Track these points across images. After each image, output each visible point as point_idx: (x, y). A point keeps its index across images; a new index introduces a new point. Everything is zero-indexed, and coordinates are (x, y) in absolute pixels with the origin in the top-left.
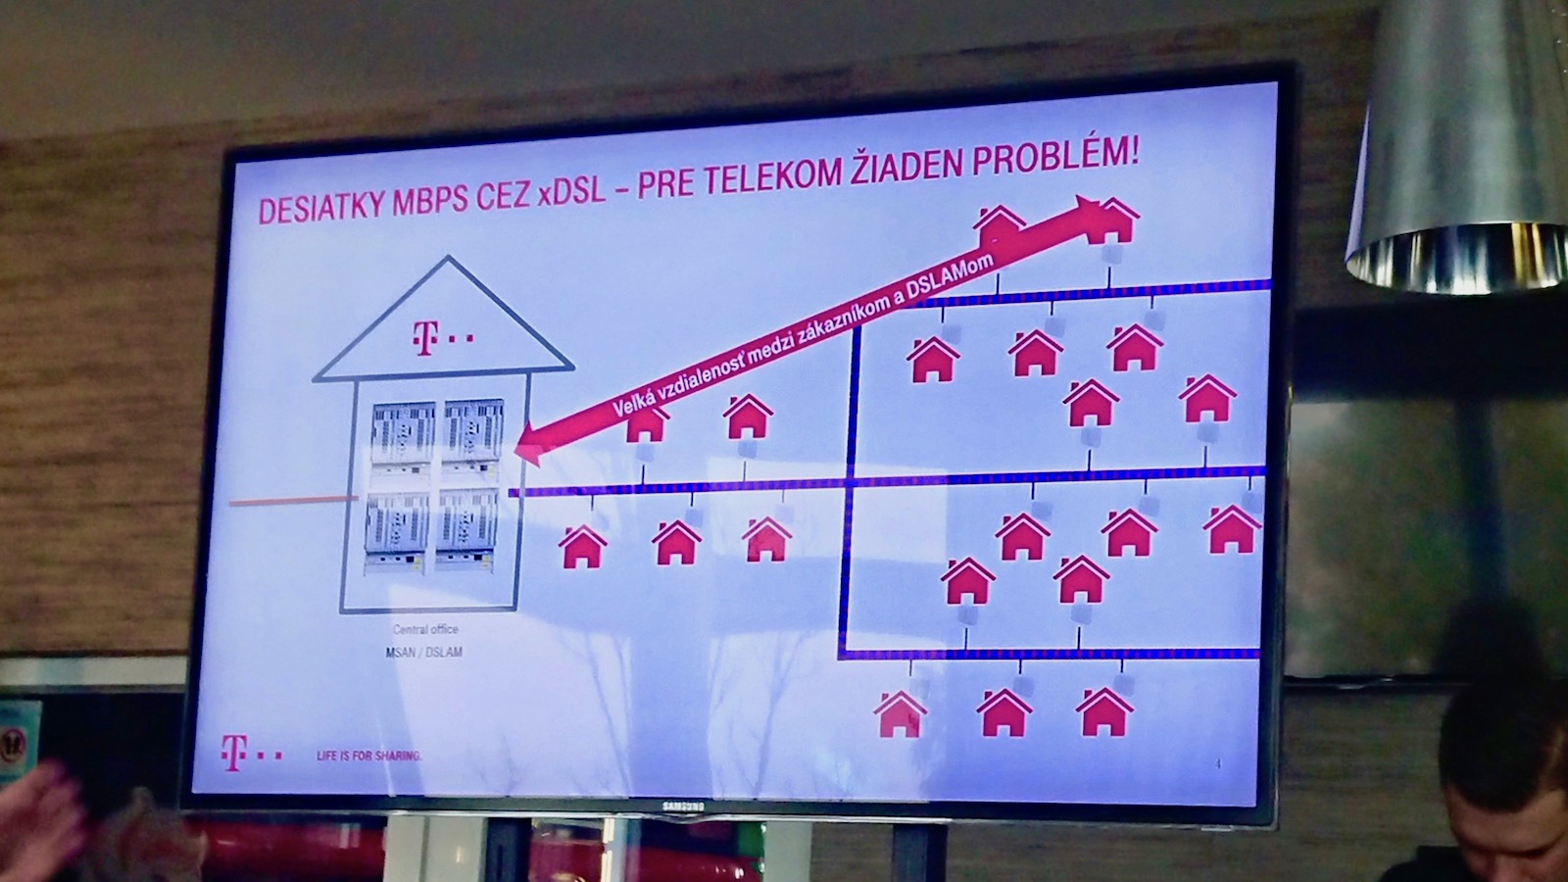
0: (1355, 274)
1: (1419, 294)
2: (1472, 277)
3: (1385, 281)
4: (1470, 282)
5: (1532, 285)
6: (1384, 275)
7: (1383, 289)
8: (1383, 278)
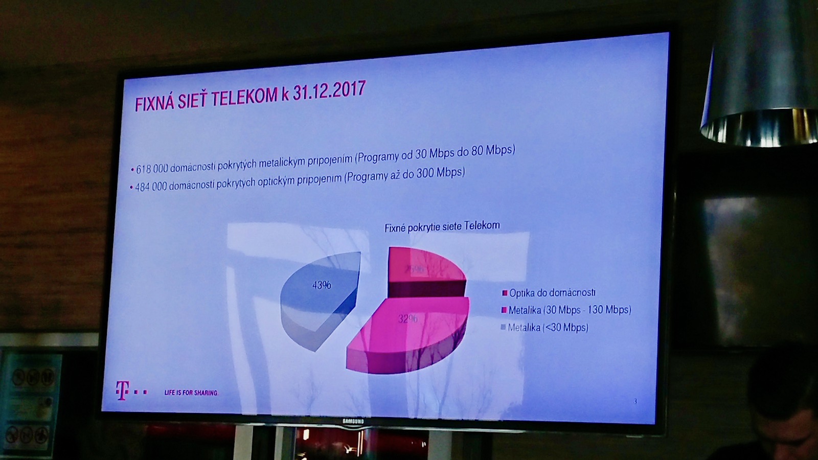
0: (706, 136)
1: (742, 147)
2: (771, 138)
3: (723, 140)
4: (770, 142)
5: (804, 142)
6: (722, 137)
7: (722, 144)
8: (721, 139)
